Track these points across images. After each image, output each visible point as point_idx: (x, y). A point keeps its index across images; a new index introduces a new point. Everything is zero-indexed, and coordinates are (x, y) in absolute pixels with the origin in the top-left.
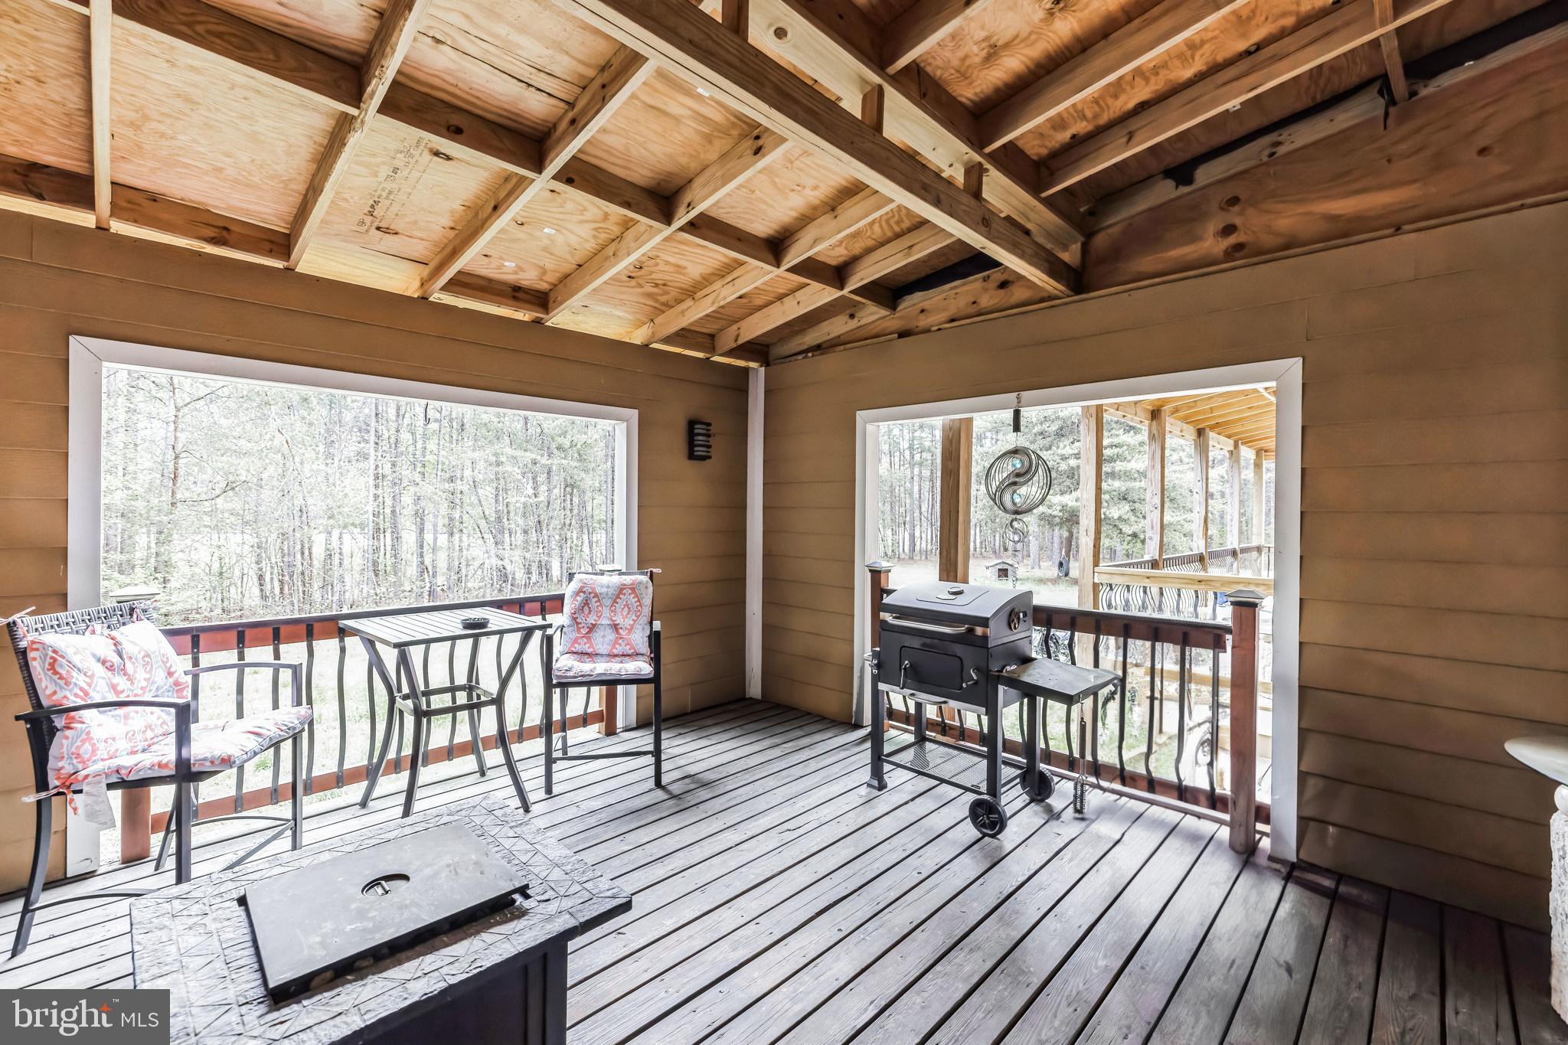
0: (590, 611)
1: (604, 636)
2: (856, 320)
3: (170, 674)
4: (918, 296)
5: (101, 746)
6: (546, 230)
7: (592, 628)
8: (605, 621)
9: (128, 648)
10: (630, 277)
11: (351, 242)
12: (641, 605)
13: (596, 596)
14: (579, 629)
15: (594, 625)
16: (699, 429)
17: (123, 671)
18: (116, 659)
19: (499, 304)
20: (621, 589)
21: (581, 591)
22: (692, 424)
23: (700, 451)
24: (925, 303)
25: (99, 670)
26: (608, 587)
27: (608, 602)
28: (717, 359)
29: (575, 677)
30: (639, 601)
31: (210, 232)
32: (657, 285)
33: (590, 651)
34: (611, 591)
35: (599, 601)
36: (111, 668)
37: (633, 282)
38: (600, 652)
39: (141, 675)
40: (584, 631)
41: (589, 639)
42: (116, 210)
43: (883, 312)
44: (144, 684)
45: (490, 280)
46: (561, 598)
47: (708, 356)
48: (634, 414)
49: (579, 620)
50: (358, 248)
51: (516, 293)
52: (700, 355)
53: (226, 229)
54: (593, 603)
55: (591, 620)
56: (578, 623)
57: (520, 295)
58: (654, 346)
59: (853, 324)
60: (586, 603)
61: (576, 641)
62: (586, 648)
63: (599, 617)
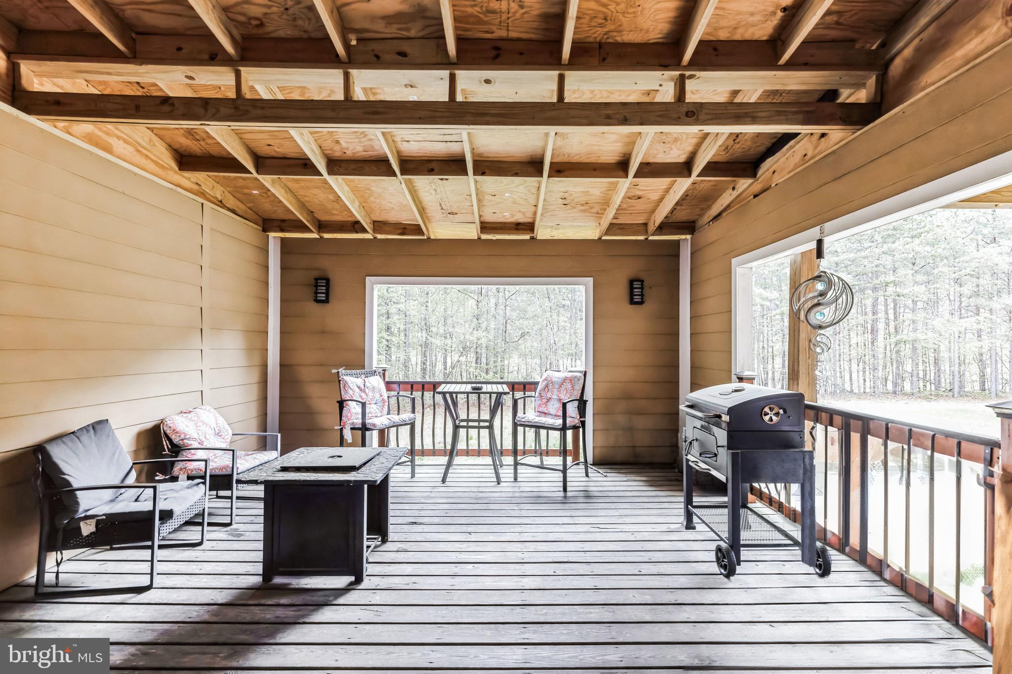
0: (548, 390)
1: (553, 405)
2: (736, 190)
3: (381, 396)
4: (769, 162)
5: (354, 415)
6: (506, 195)
7: (549, 400)
8: (555, 397)
9: (367, 384)
10: (564, 204)
11: (446, 221)
12: (573, 390)
13: (552, 383)
14: (541, 399)
15: (550, 398)
16: (637, 285)
17: (365, 392)
18: (363, 387)
19: (509, 234)
20: (565, 379)
21: (546, 379)
22: (631, 282)
23: (637, 299)
24: (774, 166)
25: (357, 390)
26: (559, 378)
27: (557, 386)
28: (651, 238)
29: (524, 422)
30: (573, 387)
31: (399, 231)
32: (583, 205)
33: (546, 412)
34: (560, 380)
35: (553, 385)
36: (361, 390)
37: (568, 207)
38: (551, 413)
39: (371, 394)
40: (544, 401)
41: (546, 405)
42: (375, 230)
43: (749, 181)
44: (371, 397)
45: (505, 223)
46: (537, 383)
47: (646, 237)
48: (590, 280)
49: (542, 395)
50: (449, 223)
51: (518, 227)
52: (642, 238)
53: (405, 228)
54: (550, 387)
55: (549, 395)
56: (541, 396)
57: (520, 227)
58: (604, 238)
59: (735, 194)
60: (547, 386)
61: (540, 406)
62: (545, 410)
63: (552, 394)
